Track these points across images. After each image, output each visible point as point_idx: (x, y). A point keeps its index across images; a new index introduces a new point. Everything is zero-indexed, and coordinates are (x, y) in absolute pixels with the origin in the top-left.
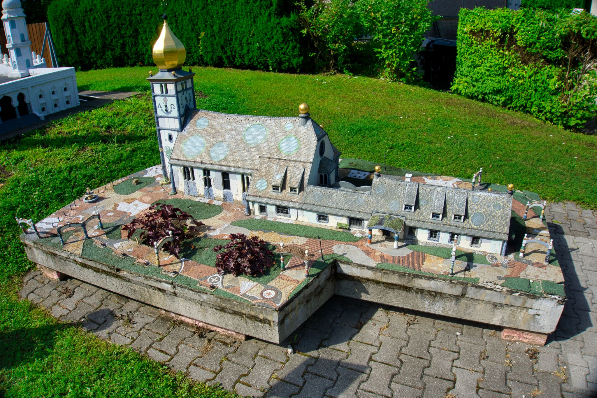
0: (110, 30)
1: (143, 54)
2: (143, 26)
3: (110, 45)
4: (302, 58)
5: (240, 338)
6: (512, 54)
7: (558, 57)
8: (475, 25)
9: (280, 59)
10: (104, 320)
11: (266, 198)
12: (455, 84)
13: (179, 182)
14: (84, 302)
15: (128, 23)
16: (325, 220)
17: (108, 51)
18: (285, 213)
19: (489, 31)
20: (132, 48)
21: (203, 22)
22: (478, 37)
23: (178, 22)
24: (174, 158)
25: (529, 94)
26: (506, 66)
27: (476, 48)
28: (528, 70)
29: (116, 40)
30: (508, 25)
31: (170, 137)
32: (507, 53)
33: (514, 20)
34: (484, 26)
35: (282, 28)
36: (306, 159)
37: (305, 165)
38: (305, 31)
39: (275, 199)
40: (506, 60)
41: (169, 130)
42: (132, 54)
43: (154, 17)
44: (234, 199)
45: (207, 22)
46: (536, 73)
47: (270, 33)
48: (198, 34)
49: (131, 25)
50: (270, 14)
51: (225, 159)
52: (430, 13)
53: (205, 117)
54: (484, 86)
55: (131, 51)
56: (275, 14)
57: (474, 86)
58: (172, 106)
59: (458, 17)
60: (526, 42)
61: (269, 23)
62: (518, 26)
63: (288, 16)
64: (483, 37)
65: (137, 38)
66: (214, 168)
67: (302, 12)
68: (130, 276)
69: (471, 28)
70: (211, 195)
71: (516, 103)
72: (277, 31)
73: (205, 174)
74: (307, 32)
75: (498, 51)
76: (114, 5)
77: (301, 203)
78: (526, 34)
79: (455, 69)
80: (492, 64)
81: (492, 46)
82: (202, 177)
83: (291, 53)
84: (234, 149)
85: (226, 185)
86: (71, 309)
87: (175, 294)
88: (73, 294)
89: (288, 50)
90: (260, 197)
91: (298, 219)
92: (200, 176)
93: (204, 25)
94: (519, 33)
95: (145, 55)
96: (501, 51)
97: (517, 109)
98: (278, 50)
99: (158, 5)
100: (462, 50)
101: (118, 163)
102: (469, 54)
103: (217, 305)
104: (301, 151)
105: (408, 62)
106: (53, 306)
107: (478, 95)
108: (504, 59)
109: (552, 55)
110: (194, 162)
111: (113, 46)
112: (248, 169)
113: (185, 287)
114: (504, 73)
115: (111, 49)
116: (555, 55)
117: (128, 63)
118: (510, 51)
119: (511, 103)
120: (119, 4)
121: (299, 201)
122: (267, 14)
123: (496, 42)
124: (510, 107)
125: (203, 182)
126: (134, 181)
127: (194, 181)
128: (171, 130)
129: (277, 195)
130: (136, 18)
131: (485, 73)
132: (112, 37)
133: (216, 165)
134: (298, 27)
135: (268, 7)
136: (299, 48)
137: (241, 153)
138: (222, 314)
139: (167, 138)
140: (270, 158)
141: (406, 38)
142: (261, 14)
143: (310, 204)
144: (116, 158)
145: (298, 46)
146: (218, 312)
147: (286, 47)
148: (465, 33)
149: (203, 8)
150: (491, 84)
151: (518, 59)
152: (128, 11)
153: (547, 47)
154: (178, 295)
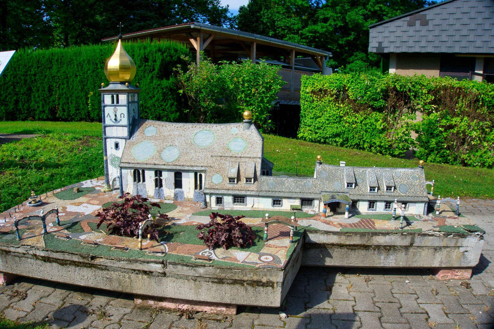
0: (6, 87)
1: (34, 110)
2: (36, 85)
3: (4, 100)
4: (178, 114)
5: (230, 313)
6: (346, 106)
7: (381, 106)
8: (315, 86)
9: (160, 114)
10: (72, 317)
11: (223, 189)
12: (301, 132)
13: (127, 185)
14: (42, 303)
15: (23, 82)
16: (279, 204)
17: (2, 106)
18: (241, 202)
19: (327, 90)
20: (24, 104)
21: (92, 83)
22: (318, 95)
23: (69, 83)
24: (124, 161)
25: (361, 135)
26: (342, 115)
27: (317, 104)
28: (360, 117)
29: (10, 96)
30: (341, 85)
31: (117, 146)
32: (342, 105)
33: (345, 81)
34: (323, 86)
35: (162, 89)
36: (255, 155)
37: (255, 160)
38: (181, 91)
39: (232, 190)
40: (341, 111)
41: (116, 138)
42: (24, 109)
43: (47, 78)
44: (186, 197)
45: (96, 83)
46: (365, 119)
47: (152, 93)
48: (87, 94)
49: (25, 83)
50: (152, 77)
51: (178, 160)
52: (281, 78)
53: (152, 125)
54: (325, 132)
55: (23, 107)
56: (156, 77)
57: (316, 133)
58: (122, 115)
59: (301, 82)
60: (356, 96)
61: (151, 85)
62: (349, 85)
63: (168, 79)
64: (322, 95)
65: (30, 96)
66: (167, 168)
67: (179, 76)
68: (108, 263)
69: (312, 89)
70: (161, 195)
71: (352, 142)
72: (158, 91)
73: (156, 175)
74: (183, 92)
75: (335, 105)
76: (11, 66)
77: (257, 191)
78: (355, 91)
79: (299, 122)
80: (331, 115)
81: (330, 101)
82: (154, 178)
83: (169, 109)
84: (185, 151)
85: (178, 184)
86: (29, 311)
87: (164, 274)
88: (26, 296)
89: (167, 107)
90: (217, 189)
91: (254, 207)
92: (151, 177)
93: (93, 86)
94: (350, 90)
95: (36, 111)
96: (337, 105)
97: (352, 147)
98: (158, 107)
99: (51, 67)
100: (305, 106)
101: (40, 185)
102: (311, 109)
103: (215, 277)
104: (249, 150)
105: (264, 116)
106: (5, 309)
107: (321, 140)
108: (340, 110)
109: (377, 104)
110: (147, 164)
111: (7, 101)
112: (202, 167)
113: (179, 264)
114: (341, 121)
115: (4, 104)
116: (379, 104)
117: (20, 117)
118: (344, 104)
119: (347, 143)
120: (15, 65)
121: (255, 189)
122: (150, 76)
123: (332, 98)
124: (347, 146)
125: (154, 183)
126: (75, 190)
127: (144, 183)
128: (119, 138)
129: (234, 187)
130: (31, 78)
131: (325, 122)
132: (7, 94)
133: (169, 165)
134: (175, 88)
135: (150, 72)
136: (176, 106)
137: (193, 154)
138: (220, 286)
139: (113, 146)
140: (221, 156)
141: (262, 97)
142: (144, 77)
143: (266, 191)
144: (38, 180)
145: (175, 103)
146: (215, 285)
147: (165, 104)
148: (308, 93)
149: (93, 71)
150: (330, 130)
151: (351, 110)
152: (24, 72)
153: (373, 99)
154: (168, 274)
